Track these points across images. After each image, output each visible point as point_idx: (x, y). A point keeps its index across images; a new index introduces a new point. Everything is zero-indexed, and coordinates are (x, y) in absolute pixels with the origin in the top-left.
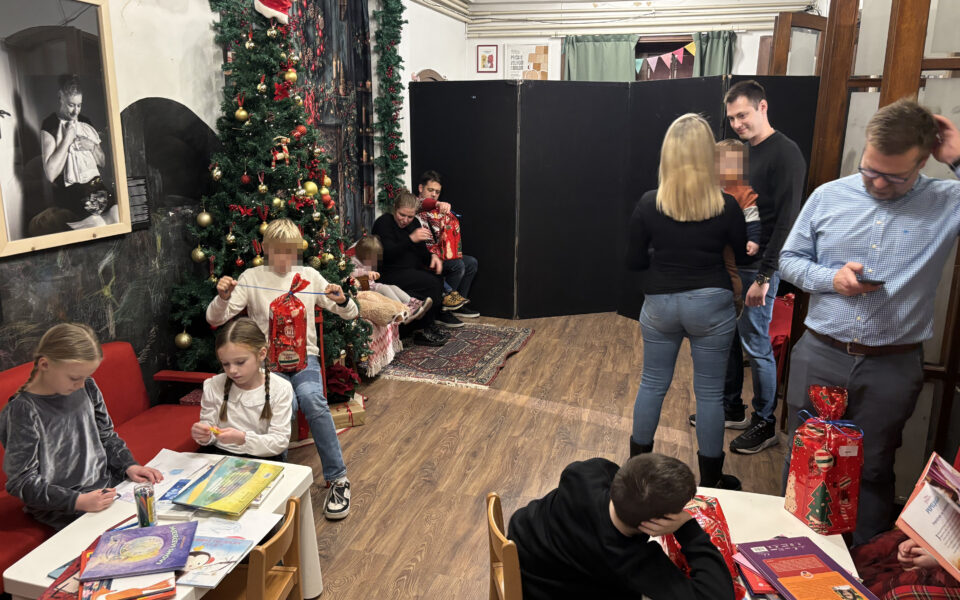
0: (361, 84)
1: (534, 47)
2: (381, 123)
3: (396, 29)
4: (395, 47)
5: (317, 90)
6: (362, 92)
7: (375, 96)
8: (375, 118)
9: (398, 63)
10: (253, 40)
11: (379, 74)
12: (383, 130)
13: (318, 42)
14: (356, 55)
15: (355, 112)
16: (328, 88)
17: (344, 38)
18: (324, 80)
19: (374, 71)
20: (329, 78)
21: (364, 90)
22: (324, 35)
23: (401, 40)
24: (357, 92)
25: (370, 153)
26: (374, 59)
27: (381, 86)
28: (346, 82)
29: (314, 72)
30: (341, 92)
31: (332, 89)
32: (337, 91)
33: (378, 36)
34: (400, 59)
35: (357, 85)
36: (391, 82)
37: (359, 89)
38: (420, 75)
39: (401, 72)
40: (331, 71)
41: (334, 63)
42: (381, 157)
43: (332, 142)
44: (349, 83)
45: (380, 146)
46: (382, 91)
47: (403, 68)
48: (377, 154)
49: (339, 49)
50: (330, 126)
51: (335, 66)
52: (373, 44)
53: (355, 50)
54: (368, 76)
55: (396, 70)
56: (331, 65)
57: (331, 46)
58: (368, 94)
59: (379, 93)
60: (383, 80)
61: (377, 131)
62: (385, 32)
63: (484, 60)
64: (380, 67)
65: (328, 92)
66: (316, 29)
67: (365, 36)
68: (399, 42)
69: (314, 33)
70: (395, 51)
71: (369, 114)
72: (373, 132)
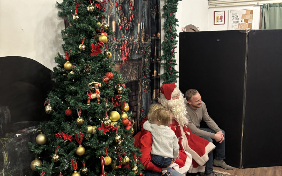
0: (154, 35)
1: (245, 11)
2: (165, 55)
3: (175, 4)
4: (174, 14)
5: (129, 40)
6: (155, 39)
7: (162, 41)
8: (162, 53)
9: (175, 22)
10: (78, 14)
11: (164, 29)
12: (166, 59)
13: (130, 13)
14: (152, 20)
15: (150, 51)
16: (135, 39)
17: (146, 10)
18: (133, 35)
19: (162, 28)
20: (136, 33)
21: (156, 38)
22: (134, 9)
23: (178, 10)
24: (152, 40)
25: (158, 71)
26: (162, 21)
27: (165, 36)
28: (145, 35)
29: (128, 30)
30: (142, 40)
31: (137, 39)
32: (140, 40)
33: (165, 8)
34: (176, 20)
35: (152, 36)
36: (171, 33)
37: (153, 38)
38: (186, 28)
39: (177, 27)
40: (137, 29)
41: (139, 24)
42: (164, 74)
43: (136, 69)
44: (148, 35)
45: (164, 68)
46: (166, 38)
47: (178, 25)
48: (162, 72)
49: (142, 16)
50: (135, 60)
51: (140, 26)
52: (162, 13)
53: (151, 17)
54: (158, 30)
55: (174, 26)
56: (137, 25)
57: (137, 15)
58: (158, 40)
59: (165, 39)
60: (167, 32)
61: (162, 60)
62: (169, 6)
63: (218, 18)
64: (165, 25)
65: (135, 41)
66: (129, 6)
67: (158, 8)
68: (176, 11)
69: (128, 8)
70: (174, 16)
71: (158, 51)
72: (160, 61)
